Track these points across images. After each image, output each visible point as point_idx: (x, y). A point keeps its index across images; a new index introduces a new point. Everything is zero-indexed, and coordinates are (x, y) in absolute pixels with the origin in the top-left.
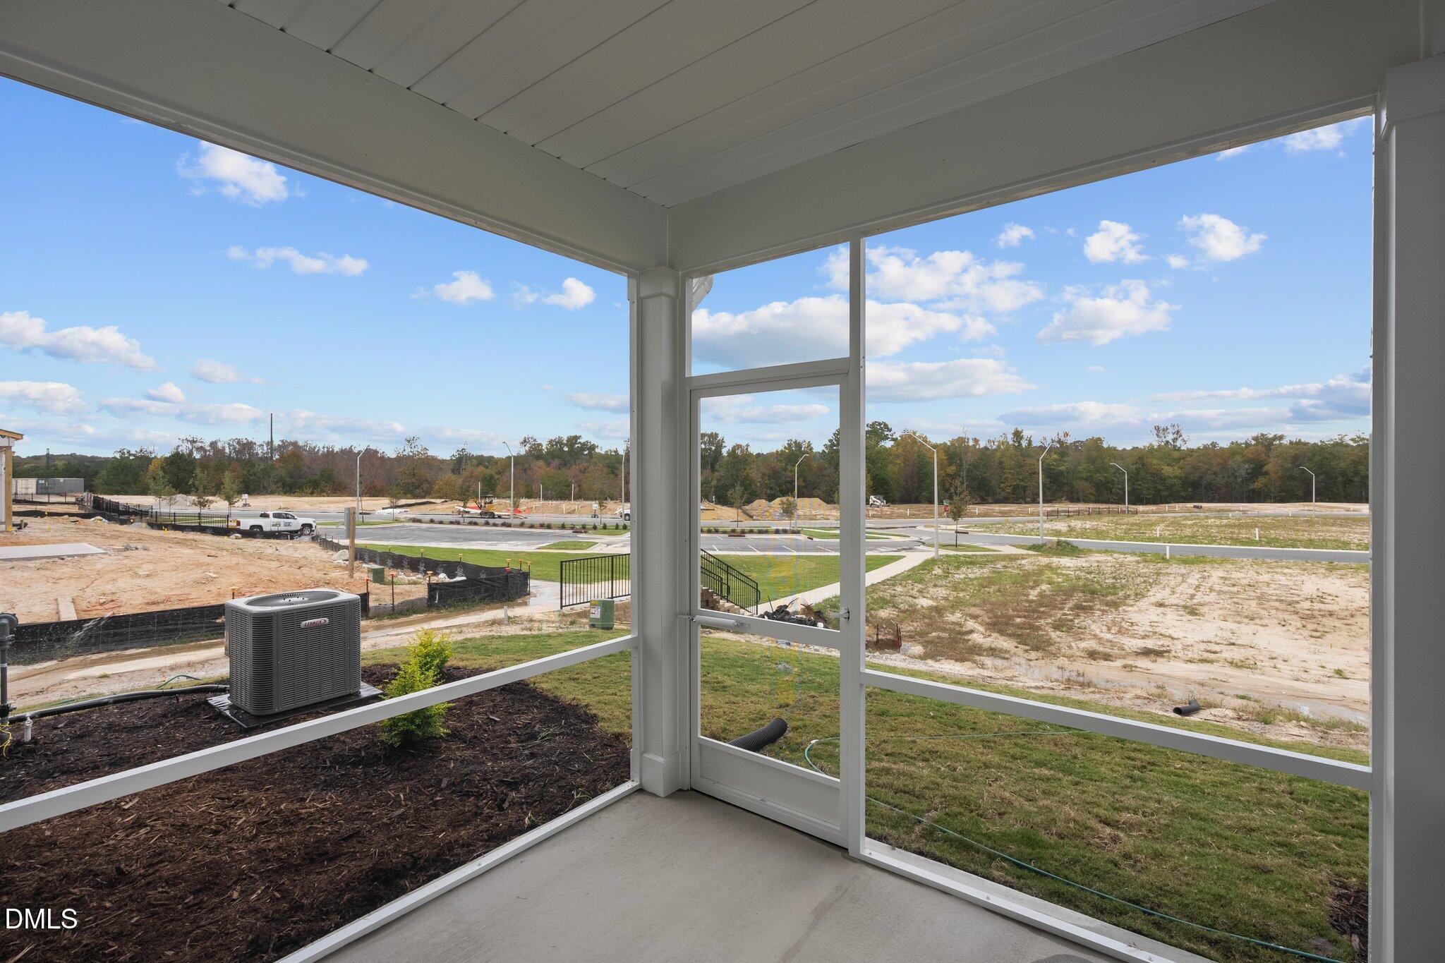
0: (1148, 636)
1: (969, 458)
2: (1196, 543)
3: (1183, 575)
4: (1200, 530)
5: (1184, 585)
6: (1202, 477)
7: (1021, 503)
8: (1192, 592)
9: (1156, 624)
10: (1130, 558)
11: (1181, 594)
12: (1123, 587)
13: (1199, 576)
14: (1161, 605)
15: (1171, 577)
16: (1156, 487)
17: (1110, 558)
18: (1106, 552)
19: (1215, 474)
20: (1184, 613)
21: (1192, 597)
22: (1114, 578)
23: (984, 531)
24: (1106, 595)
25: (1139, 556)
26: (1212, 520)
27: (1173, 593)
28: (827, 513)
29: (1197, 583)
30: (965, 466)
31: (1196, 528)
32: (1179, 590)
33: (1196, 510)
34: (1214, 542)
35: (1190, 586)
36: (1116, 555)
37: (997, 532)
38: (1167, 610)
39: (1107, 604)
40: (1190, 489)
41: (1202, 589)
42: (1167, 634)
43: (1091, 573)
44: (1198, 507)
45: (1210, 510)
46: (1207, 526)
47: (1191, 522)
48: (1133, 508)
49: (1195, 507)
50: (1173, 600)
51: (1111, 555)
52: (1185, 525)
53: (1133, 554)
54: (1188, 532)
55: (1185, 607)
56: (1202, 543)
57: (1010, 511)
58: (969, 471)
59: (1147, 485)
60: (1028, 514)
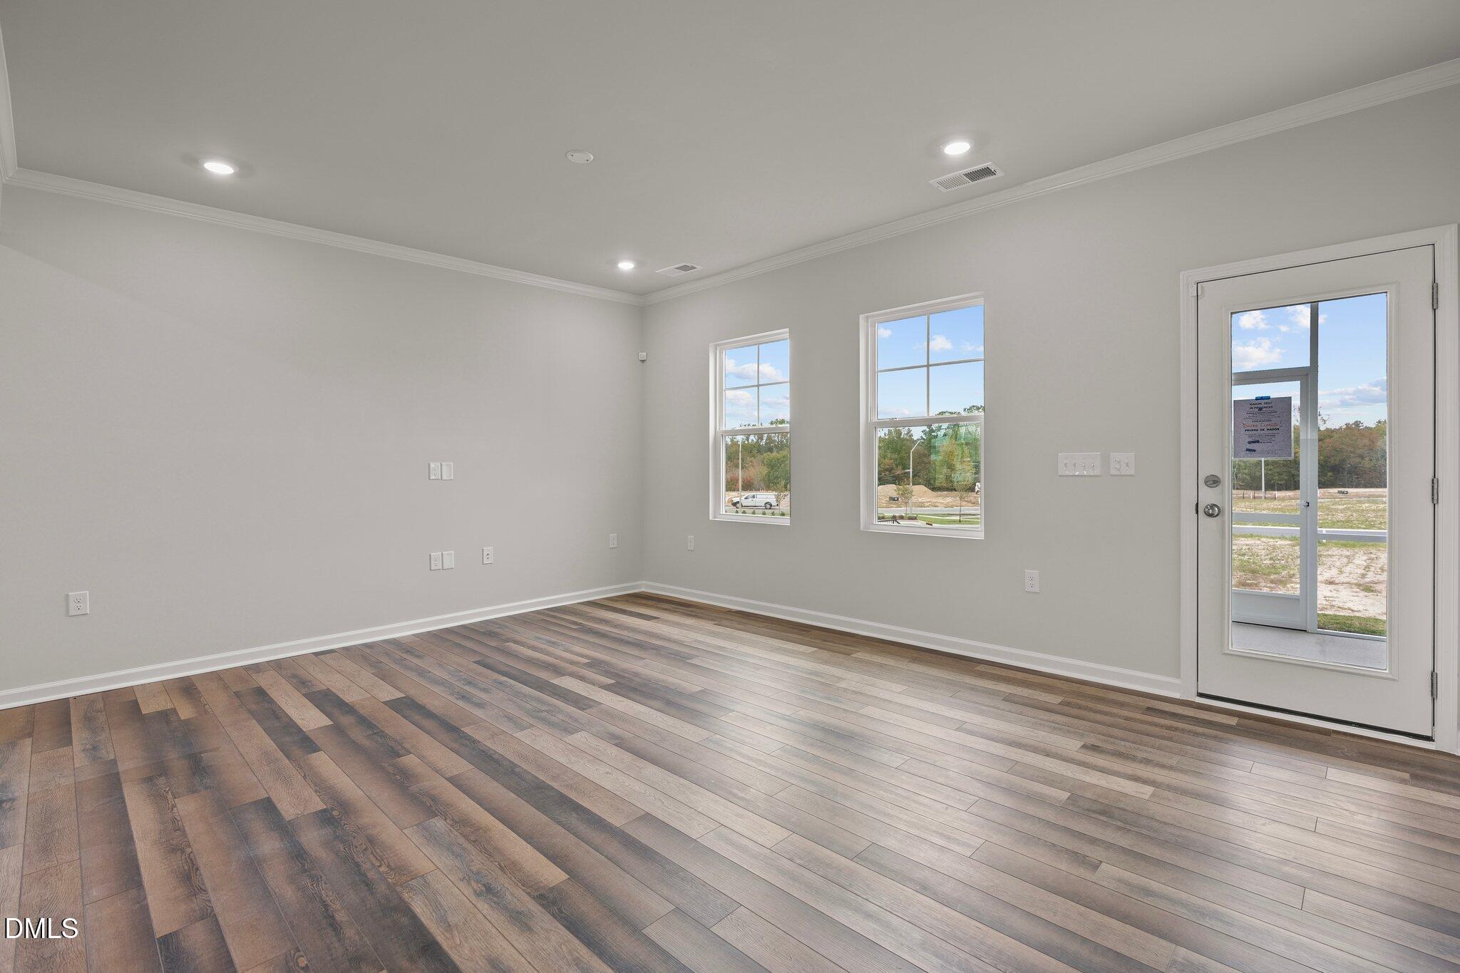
0: (1326, 609)
2: (1352, 527)
3: (1347, 557)
4: (1355, 514)
5: (1350, 565)
6: (1344, 460)
8: (1363, 572)
9: (1331, 599)
10: (1280, 542)
11: (1350, 573)
12: (1284, 567)
13: (1365, 558)
14: (1331, 583)
15: (1335, 559)
16: (1290, 472)
17: (1258, 542)
18: (1251, 536)
19: (1362, 457)
20: (1358, 590)
21: (1363, 576)
22: (1271, 559)
24: (1269, 574)
25: (1290, 540)
26: (1367, 505)
27: (1341, 572)
29: (1365, 564)
31: (1349, 513)
32: (1347, 569)
33: (1341, 496)
34: (1372, 526)
35: (1358, 566)
36: (1264, 539)
38: (1340, 587)
39: (1272, 582)
40: (1330, 474)
41: (1372, 569)
42: (1346, 607)
43: (1244, 555)
44: (1343, 493)
45: (1357, 495)
46: (1363, 510)
47: (1341, 507)
48: (1270, 494)
49: (1339, 492)
50: (1342, 578)
51: (1259, 540)
52: (1336, 510)
53: (1282, 538)
54: (1340, 516)
55: (1358, 585)
56: (1360, 528)
59: (1278, 470)
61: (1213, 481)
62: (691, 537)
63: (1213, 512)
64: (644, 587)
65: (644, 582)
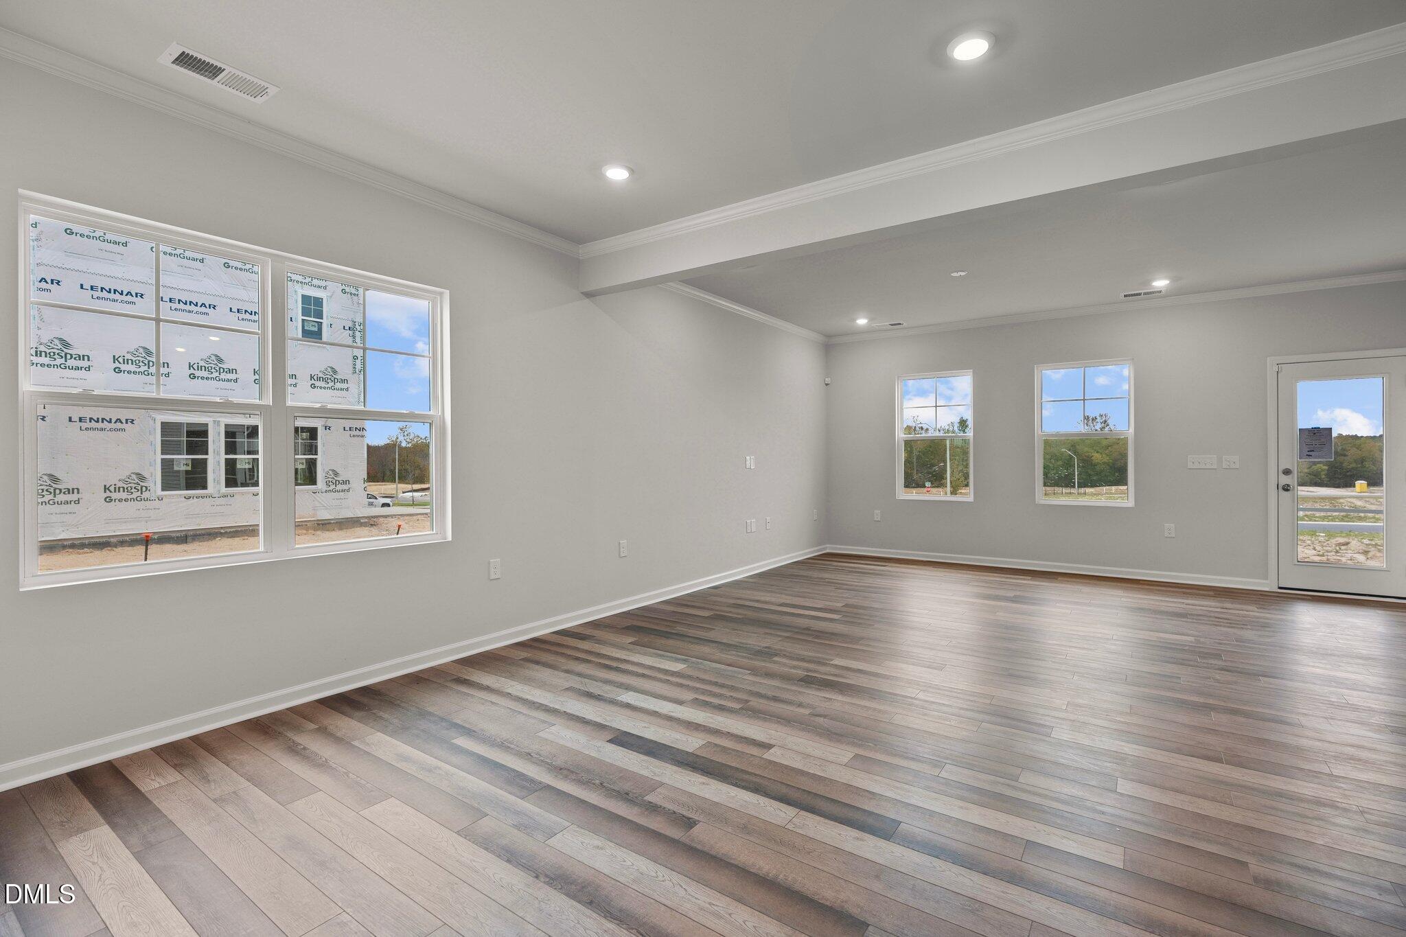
30: (915, 453)
48: (1082, 490)
58: (919, 458)
61: (1287, 472)
62: (877, 512)
63: (1286, 488)
64: (830, 549)
65: (828, 545)
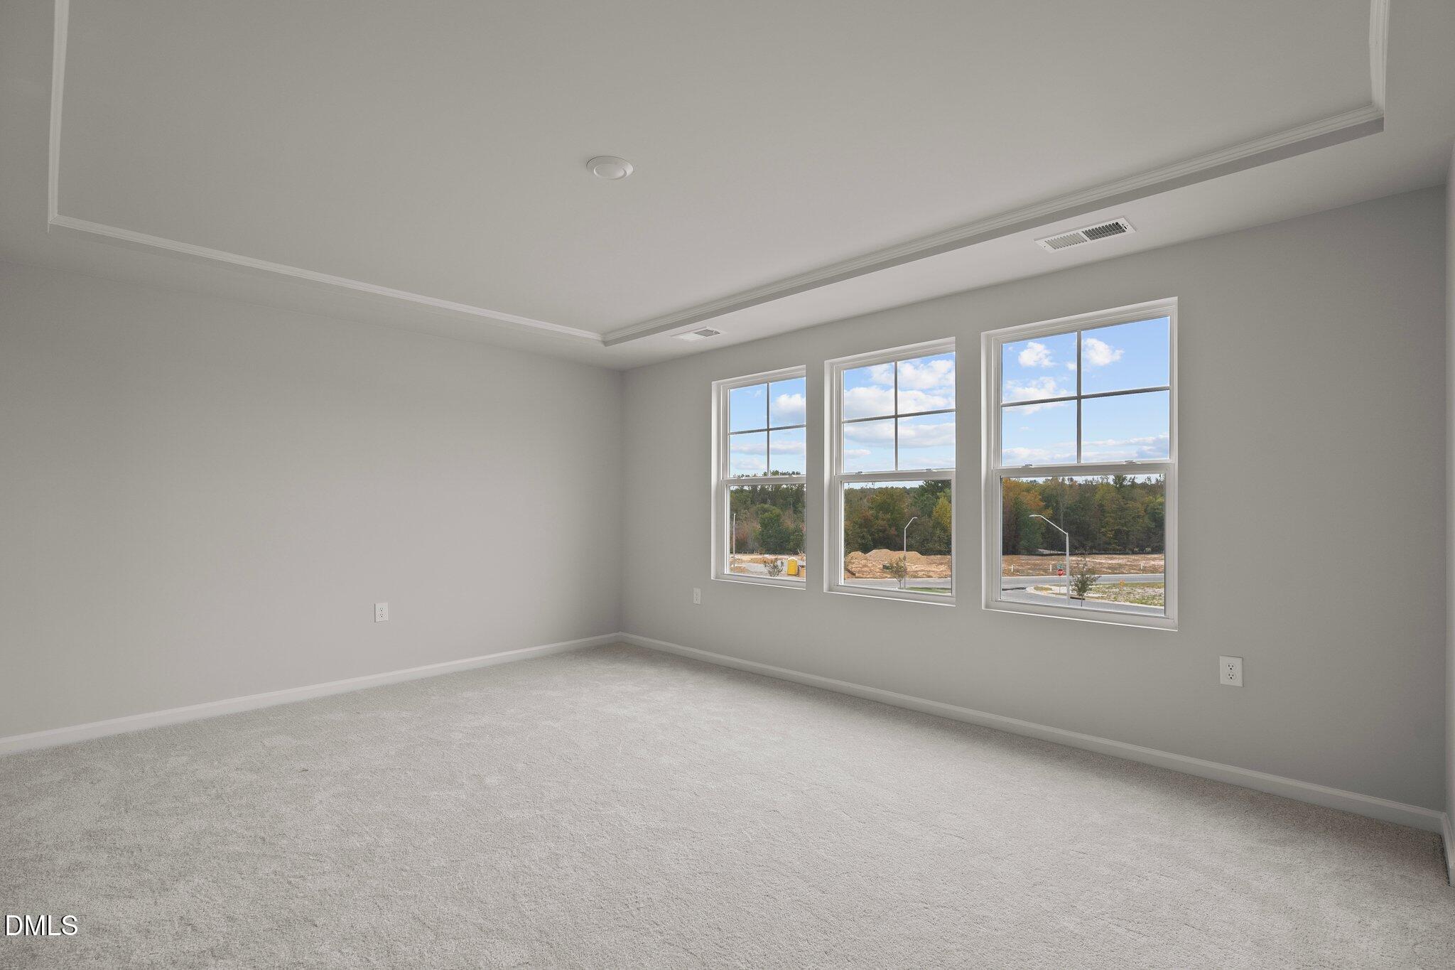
1: (1067, 500)
7: (1127, 554)
23: (1102, 598)
28: (928, 569)
37: (1115, 599)
57: (1121, 566)
60: (1140, 570)
